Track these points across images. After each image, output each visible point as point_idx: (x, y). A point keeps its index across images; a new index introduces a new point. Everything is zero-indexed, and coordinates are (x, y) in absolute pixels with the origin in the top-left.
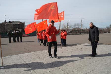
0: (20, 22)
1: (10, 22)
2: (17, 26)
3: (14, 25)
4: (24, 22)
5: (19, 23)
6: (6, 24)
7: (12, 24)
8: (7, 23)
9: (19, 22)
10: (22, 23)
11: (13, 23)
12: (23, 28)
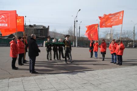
0: (44, 27)
1: (30, 26)
2: (39, 31)
3: (36, 30)
4: (49, 27)
5: (42, 28)
6: (26, 29)
7: (33, 28)
8: (26, 27)
9: (42, 25)
10: (45, 27)
11: (35, 28)
12: (47, 35)
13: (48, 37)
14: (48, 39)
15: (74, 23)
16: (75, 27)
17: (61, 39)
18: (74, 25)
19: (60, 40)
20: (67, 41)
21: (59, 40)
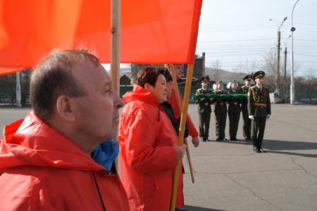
4: (204, 54)
10: (197, 56)
12: (200, 74)
13: (203, 79)
14: (203, 84)
15: (277, 37)
16: (279, 48)
17: (235, 82)
18: (277, 43)
19: (233, 86)
20: (259, 90)
21: (228, 86)
